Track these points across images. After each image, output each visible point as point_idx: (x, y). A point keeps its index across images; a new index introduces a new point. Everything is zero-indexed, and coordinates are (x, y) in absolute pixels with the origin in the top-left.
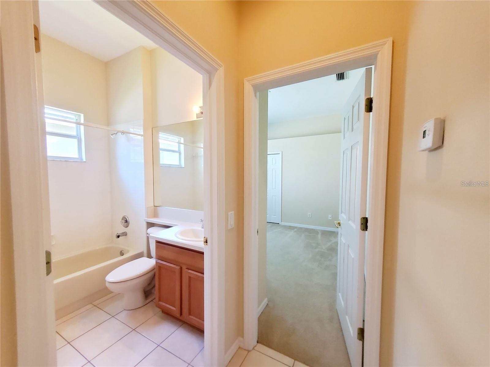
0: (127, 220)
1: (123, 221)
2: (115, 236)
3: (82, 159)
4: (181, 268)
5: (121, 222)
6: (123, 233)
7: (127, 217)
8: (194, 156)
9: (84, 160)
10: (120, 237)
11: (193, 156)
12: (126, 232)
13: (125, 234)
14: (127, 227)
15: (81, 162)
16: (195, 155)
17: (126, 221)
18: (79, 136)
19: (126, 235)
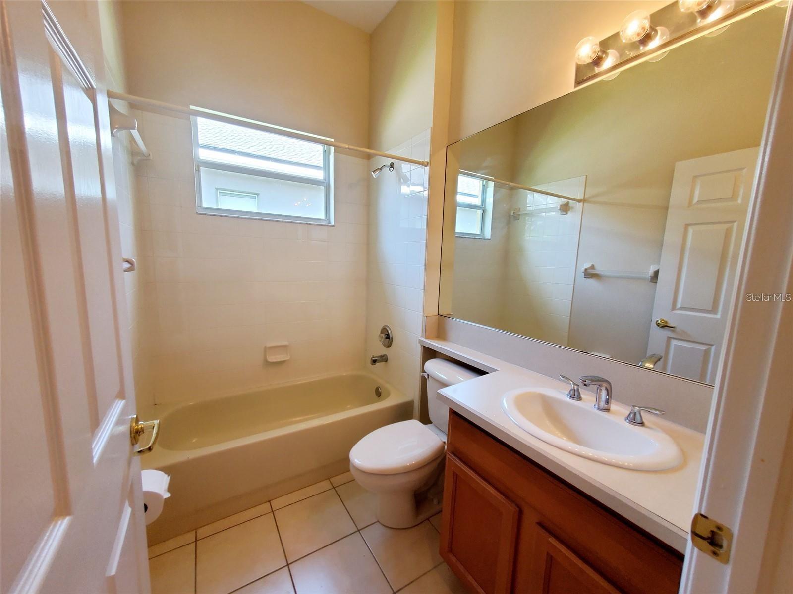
0: (389, 334)
1: (383, 336)
2: (369, 361)
3: (329, 222)
4: (521, 513)
5: (379, 336)
6: (381, 357)
7: (390, 329)
8: (512, 214)
9: (333, 223)
10: (377, 364)
11: (510, 215)
12: (386, 355)
13: (384, 359)
14: (389, 346)
15: (328, 226)
16: (514, 213)
17: (388, 337)
18: (327, 181)
19: (386, 361)
